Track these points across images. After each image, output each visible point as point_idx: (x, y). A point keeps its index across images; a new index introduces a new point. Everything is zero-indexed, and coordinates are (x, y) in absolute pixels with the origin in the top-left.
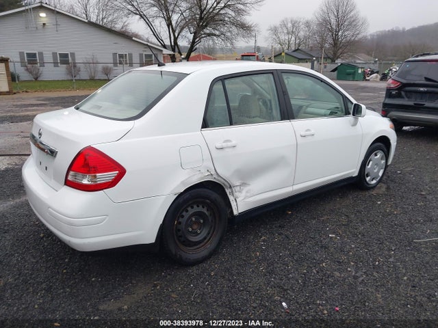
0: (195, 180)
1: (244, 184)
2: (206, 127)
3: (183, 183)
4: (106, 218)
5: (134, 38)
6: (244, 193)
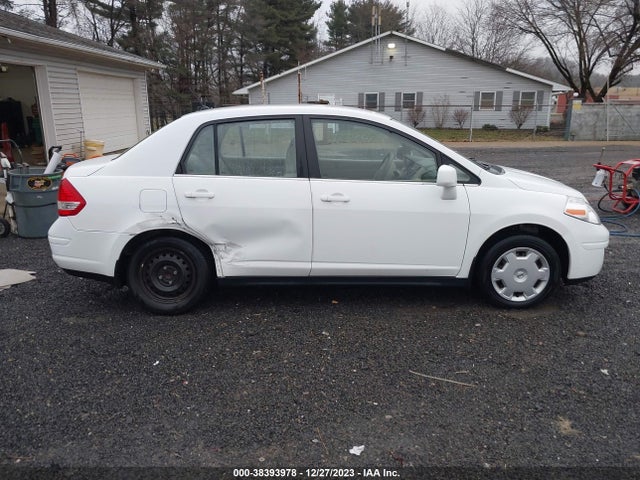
0: (155, 224)
1: (232, 245)
2: (182, 173)
3: (138, 224)
4: (68, 243)
5: (508, 69)
6: (231, 255)
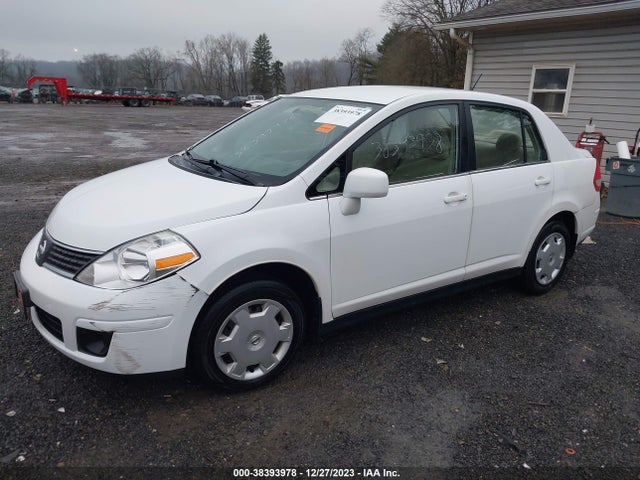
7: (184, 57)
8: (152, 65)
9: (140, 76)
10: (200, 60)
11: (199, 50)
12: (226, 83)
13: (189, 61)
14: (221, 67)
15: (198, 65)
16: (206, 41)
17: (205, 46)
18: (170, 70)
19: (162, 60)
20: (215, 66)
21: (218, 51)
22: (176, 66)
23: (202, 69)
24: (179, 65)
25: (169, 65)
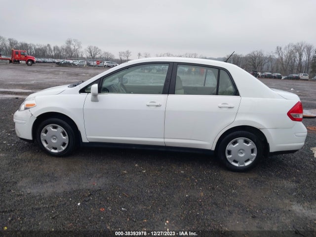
7: (275, 55)
8: (257, 58)
9: (250, 64)
10: (283, 56)
11: (283, 51)
12: (296, 68)
13: (277, 56)
14: (294, 59)
15: (282, 58)
16: (289, 46)
17: (287, 49)
18: (267, 61)
19: (263, 56)
20: (291, 59)
21: (294, 51)
22: (270, 59)
23: (284, 60)
24: (271, 59)
25: (266, 58)
